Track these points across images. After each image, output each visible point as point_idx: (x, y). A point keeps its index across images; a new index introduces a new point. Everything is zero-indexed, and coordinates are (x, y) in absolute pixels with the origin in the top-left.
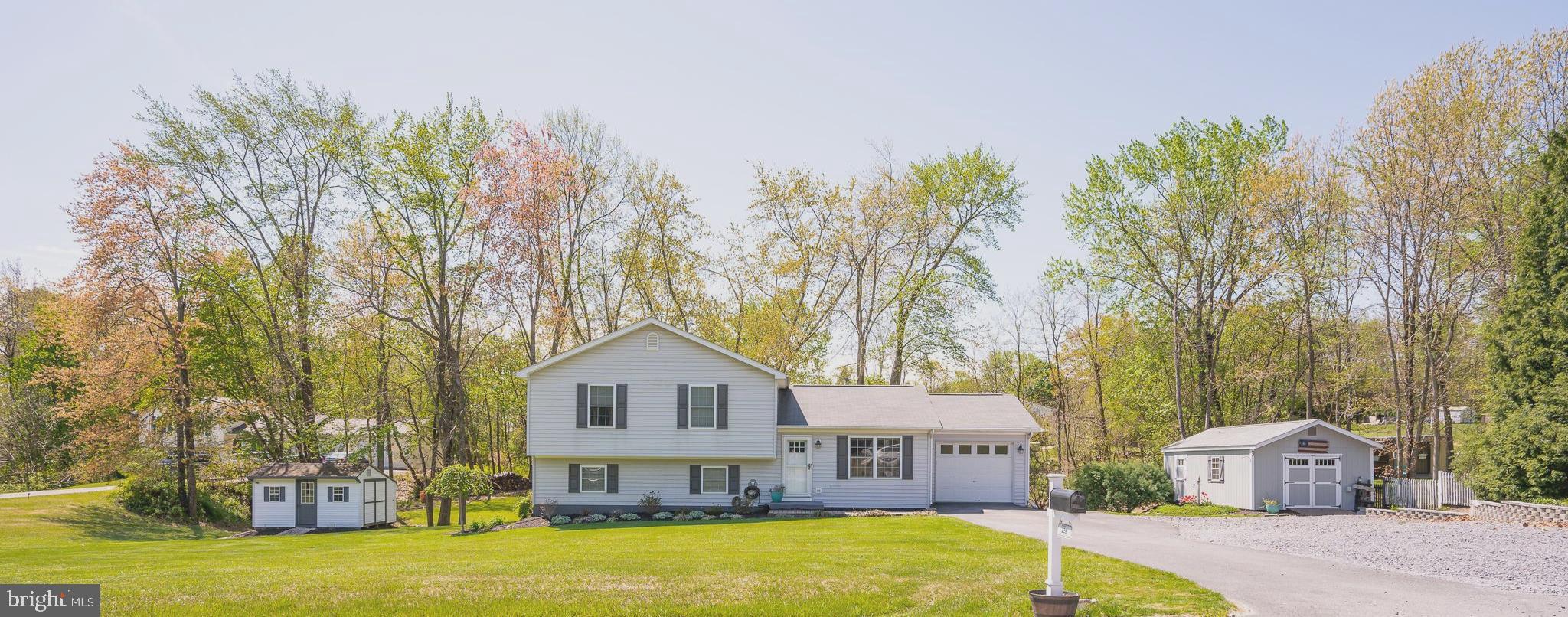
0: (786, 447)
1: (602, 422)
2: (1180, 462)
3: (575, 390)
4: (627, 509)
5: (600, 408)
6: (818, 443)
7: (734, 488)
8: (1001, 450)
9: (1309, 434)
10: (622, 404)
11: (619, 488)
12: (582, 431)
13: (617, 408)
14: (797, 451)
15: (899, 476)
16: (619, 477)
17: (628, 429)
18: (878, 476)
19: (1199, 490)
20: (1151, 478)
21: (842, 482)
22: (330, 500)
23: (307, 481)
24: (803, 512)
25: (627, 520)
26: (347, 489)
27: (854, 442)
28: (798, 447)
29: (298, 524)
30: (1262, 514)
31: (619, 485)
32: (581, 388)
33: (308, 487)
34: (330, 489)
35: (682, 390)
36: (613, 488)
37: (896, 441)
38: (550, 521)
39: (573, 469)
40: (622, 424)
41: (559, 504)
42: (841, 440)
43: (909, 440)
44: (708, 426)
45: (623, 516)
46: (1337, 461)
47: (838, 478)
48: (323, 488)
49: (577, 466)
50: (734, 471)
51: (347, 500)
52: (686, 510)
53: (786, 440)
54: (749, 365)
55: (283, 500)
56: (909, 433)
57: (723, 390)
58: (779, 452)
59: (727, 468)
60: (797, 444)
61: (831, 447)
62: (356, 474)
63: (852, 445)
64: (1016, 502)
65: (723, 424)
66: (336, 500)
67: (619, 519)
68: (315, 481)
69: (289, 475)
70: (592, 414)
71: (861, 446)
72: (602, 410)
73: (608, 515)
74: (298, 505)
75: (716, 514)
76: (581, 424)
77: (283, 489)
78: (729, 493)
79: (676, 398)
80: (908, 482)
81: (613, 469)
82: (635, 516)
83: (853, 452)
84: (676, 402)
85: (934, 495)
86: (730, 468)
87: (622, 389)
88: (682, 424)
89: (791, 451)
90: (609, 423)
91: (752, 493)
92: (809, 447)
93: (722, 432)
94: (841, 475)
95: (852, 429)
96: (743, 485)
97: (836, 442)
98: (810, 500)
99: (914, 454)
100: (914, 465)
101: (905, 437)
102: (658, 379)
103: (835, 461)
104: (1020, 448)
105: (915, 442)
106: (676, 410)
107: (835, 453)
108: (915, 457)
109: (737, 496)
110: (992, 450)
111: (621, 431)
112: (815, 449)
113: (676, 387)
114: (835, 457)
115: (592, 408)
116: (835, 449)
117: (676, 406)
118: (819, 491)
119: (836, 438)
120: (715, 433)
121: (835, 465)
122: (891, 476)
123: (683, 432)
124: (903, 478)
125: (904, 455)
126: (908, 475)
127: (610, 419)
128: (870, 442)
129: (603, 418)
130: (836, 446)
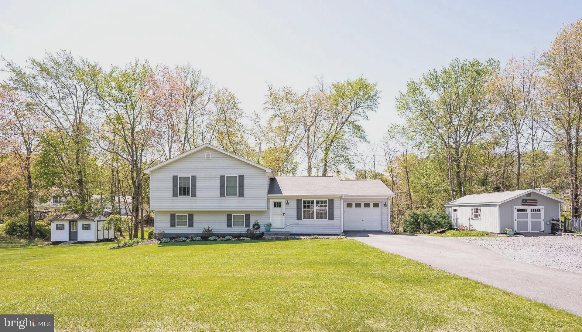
0: (272, 205)
1: (184, 194)
2: (455, 210)
3: (172, 179)
4: (197, 235)
5: (184, 187)
6: (288, 203)
7: (248, 225)
8: (376, 205)
9: (527, 196)
10: (194, 185)
11: (194, 225)
12: (175, 198)
13: (191, 187)
14: (278, 206)
15: (327, 218)
16: (194, 220)
17: (197, 197)
18: (317, 218)
19: (469, 223)
20: (441, 218)
21: (299, 221)
22: (83, 229)
23: (74, 221)
24: (280, 237)
25: (195, 240)
26: (90, 225)
27: (305, 202)
28: (278, 205)
29: (70, 239)
30: (505, 235)
31: (194, 223)
32: (175, 178)
33: (74, 224)
34: (83, 225)
35: (222, 178)
36: (191, 225)
37: (325, 202)
38: (160, 240)
39: (173, 216)
40: (194, 195)
41: (166, 232)
42: (299, 201)
43: (331, 201)
44: (235, 195)
45: (194, 239)
46: (541, 209)
47: (297, 220)
48: (80, 224)
49: (174, 215)
50: (248, 216)
51: (90, 229)
52: (224, 235)
53: (272, 201)
54: (254, 166)
55: (64, 229)
56: (331, 198)
57: (242, 178)
58: (269, 207)
59: (244, 215)
60: (278, 203)
61: (293, 205)
62: (93, 218)
63: (304, 204)
64: (383, 230)
65: (242, 194)
66: (85, 229)
67: (192, 240)
68: (77, 221)
69: (66, 218)
70: (180, 190)
71: (308, 204)
72: (185, 188)
73: (187, 238)
74: (70, 232)
75: (238, 238)
76: (175, 195)
77: (63, 225)
78: (246, 227)
79: (219, 182)
80: (331, 221)
81: (191, 216)
82: (200, 238)
83: (305, 207)
84: (219, 184)
85: (344, 227)
86: (246, 215)
87: (194, 178)
88: (222, 194)
89: (275, 206)
90: (188, 194)
91: (256, 227)
92: (283, 205)
93: (241, 198)
94: (299, 218)
95: (303, 196)
96: (252, 224)
97: (296, 202)
98: (284, 230)
99: (334, 207)
100: (334, 213)
101: (329, 200)
102: (211, 173)
103: (296, 211)
104: (385, 204)
105: (334, 202)
106: (219, 188)
107: (296, 208)
108: (334, 209)
109: (249, 228)
110: (371, 205)
111: (193, 198)
112: (286, 206)
113: (219, 177)
114: (296, 209)
115: (180, 187)
116: (296, 206)
117: (219, 186)
118: (288, 226)
119: (296, 200)
120: (238, 198)
121: (296, 213)
122: (323, 218)
123: (223, 198)
124: (329, 219)
125: (329, 208)
126: (332, 218)
127: (188, 192)
128: (312, 202)
129: (185, 192)
130: (296, 204)
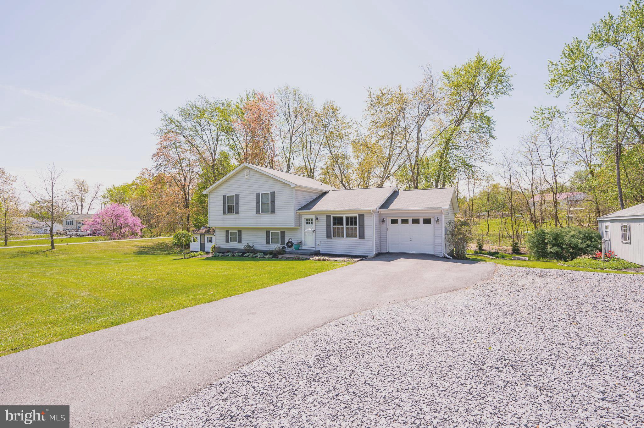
0: (303, 221)
2: (606, 228)
3: (222, 198)
4: (239, 251)
6: (317, 219)
7: (283, 243)
8: (427, 221)
10: (238, 203)
12: (225, 216)
13: (236, 205)
14: (309, 224)
15: (357, 237)
16: (242, 236)
17: (240, 214)
18: (346, 237)
21: (329, 240)
22: (208, 242)
27: (334, 218)
28: (309, 222)
31: (242, 240)
32: (224, 197)
33: (203, 237)
34: (208, 238)
35: (258, 195)
36: (240, 241)
37: (355, 218)
40: (238, 213)
41: (220, 247)
42: (328, 217)
43: (362, 216)
44: (267, 212)
47: (327, 238)
48: (206, 237)
49: (228, 231)
50: (283, 233)
52: (265, 253)
53: (304, 218)
54: (282, 182)
56: (361, 213)
57: (273, 194)
58: (300, 225)
59: (280, 232)
60: (309, 219)
61: (323, 220)
63: (333, 220)
64: (436, 254)
65: (273, 211)
67: (234, 256)
69: (198, 233)
70: (228, 208)
71: (338, 221)
72: (231, 206)
74: (201, 244)
75: (275, 255)
76: (224, 213)
78: (281, 244)
79: (256, 199)
80: (362, 241)
81: (240, 232)
82: (240, 254)
83: (334, 224)
84: (256, 201)
87: (238, 196)
88: (258, 212)
89: (307, 223)
90: (234, 212)
91: (290, 244)
92: (314, 221)
93: (273, 215)
94: (329, 236)
95: (333, 211)
96: (286, 241)
97: (326, 218)
98: (314, 249)
99: (365, 224)
100: (365, 231)
101: (359, 215)
102: (250, 191)
103: (326, 228)
104: (438, 220)
105: (365, 218)
106: (256, 205)
107: (326, 224)
108: (365, 227)
109: (283, 246)
110: (421, 221)
111: (237, 215)
112: (316, 222)
113: (256, 194)
114: (326, 226)
115: (228, 206)
116: (326, 222)
117: (256, 203)
118: (318, 244)
119: (326, 216)
120: (270, 215)
121: (326, 230)
122: (353, 237)
123: (258, 215)
124: (359, 238)
125: (359, 225)
126: (362, 237)
127: (234, 210)
128: (342, 218)
129: (231, 210)
130: (326, 220)
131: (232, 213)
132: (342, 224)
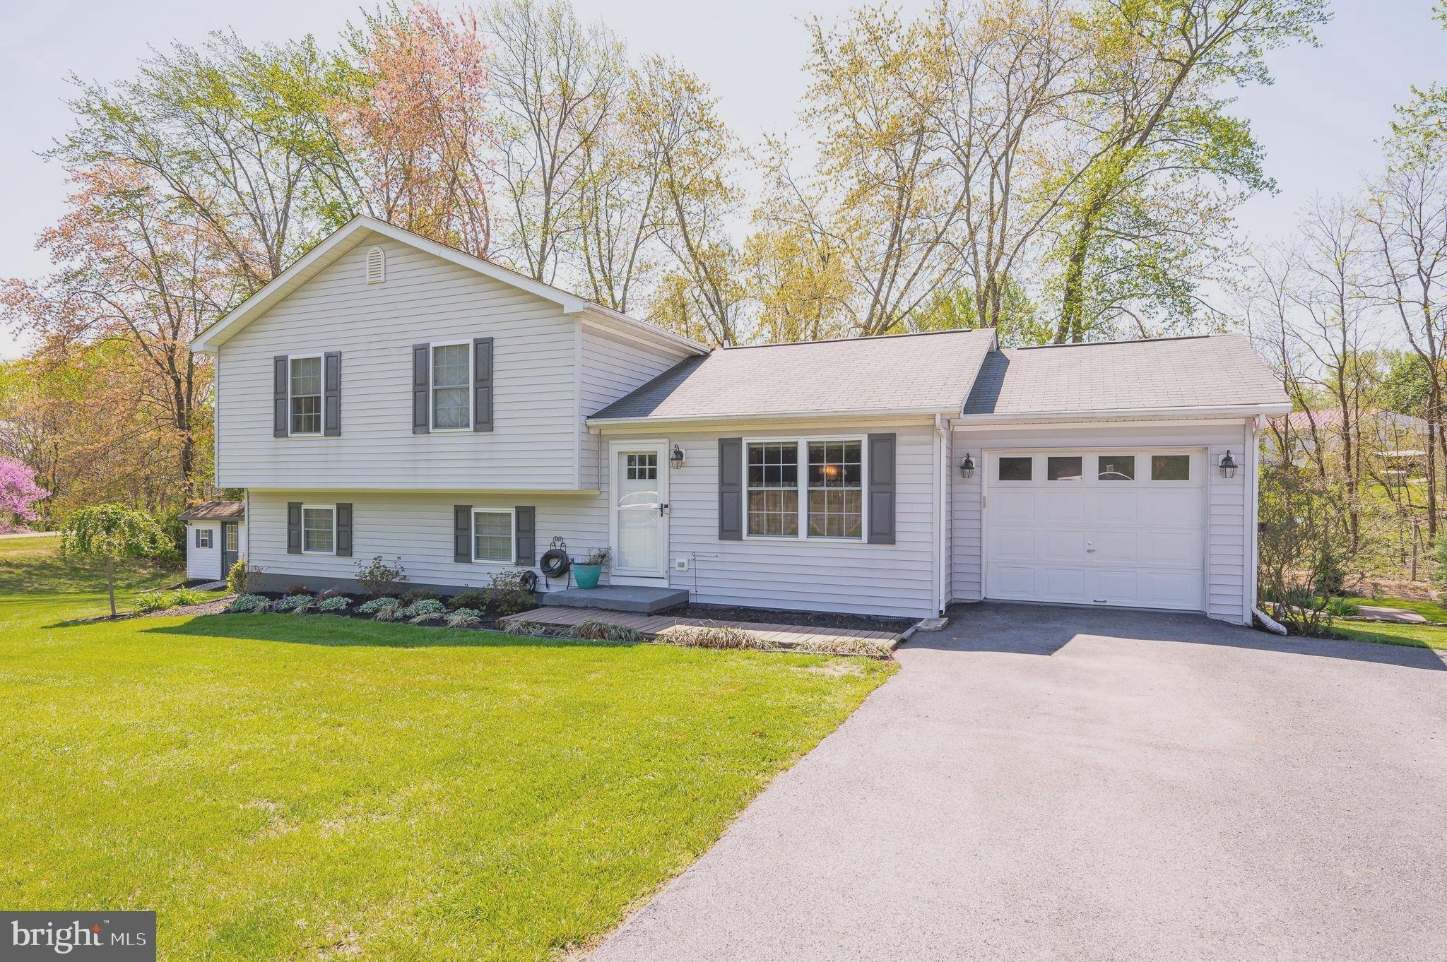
0: (616, 467)
1: (305, 428)
3: (272, 369)
5: (305, 400)
6: (679, 455)
7: (525, 556)
8: (1171, 468)
10: (334, 389)
11: (352, 548)
12: (282, 442)
13: (326, 398)
14: (642, 475)
15: (859, 535)
16: (354, 526)
17: (343, 436)
18: (810, 534)
21: (730, 546)
27: (755, 453)
28: (643, 468)
31: (355, 542)
32: (279, 365)
35: (420, 352)
36: (345, 549)
37: (853, 453)
39: (294, 511)
40: (334, 429)
42: (728, 447)
43: (884, 444)
44: (456, 426)
47: (721, 538)
49: (297, 506)
50: (526, 516)
52: (448, 598)
53: (617, 450)
54: (527, 293)
56: (882, 427)
57: (485, 348)
58: (600, 480)
59: (514, 512)
60: (640, 460)
61: (705, 461)
63: (751, 461)
65: (485, 422)
70: (294, 410)
71: (772, 463)
72: (307, 404)
76: (278, 430)
78: (517, 564)
79: (411, 373)
80: (881, 551)
81: (345, 511)
83: (755, 476)
84: (411, 381)
85: (950, 584)
86: (519, 511)
87: (334, 360)
88: (420, 425)
89: (631, 474)
90: (316, 427)
91: (555, 564)
92: (662, 465)
93: (484, 437)
94: (729, 531)
95: (750, 421)
96: (542, 549)
97: (716, 453)
98: (664, 584)
99: (899, 478)
100: (899, 508)
101: (873, 439)
102: (386, 337)
103: (716, 497)
104: (1227, 463)
105: (899, 449)
106: (411, 396)
107: (716, 479)
108: (899, 488)
109: (527, 569)
110: (1143, 467)
111: (332, 441)
112: (673, 471)
113: (411, 350)
114: (716, 488)
115: (294, 400)
116: (716, 471)
117: (410, 388)
118: (682, 565)
119: (716, 444)
120: (471, 440)
121: (716, 505)
122: (840, 534)
123: (422, 439)
124: (870, 541)
125: (872, 482)
126: (884, 533)
127: (318, 418)
128: (791, 454)
129: (309, 418)
130: (716, 462)
131: (310, 430)
132: (791, 477)
